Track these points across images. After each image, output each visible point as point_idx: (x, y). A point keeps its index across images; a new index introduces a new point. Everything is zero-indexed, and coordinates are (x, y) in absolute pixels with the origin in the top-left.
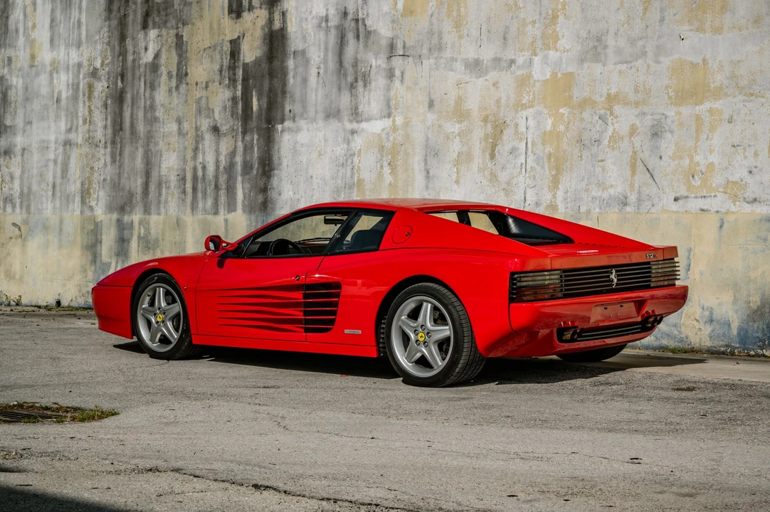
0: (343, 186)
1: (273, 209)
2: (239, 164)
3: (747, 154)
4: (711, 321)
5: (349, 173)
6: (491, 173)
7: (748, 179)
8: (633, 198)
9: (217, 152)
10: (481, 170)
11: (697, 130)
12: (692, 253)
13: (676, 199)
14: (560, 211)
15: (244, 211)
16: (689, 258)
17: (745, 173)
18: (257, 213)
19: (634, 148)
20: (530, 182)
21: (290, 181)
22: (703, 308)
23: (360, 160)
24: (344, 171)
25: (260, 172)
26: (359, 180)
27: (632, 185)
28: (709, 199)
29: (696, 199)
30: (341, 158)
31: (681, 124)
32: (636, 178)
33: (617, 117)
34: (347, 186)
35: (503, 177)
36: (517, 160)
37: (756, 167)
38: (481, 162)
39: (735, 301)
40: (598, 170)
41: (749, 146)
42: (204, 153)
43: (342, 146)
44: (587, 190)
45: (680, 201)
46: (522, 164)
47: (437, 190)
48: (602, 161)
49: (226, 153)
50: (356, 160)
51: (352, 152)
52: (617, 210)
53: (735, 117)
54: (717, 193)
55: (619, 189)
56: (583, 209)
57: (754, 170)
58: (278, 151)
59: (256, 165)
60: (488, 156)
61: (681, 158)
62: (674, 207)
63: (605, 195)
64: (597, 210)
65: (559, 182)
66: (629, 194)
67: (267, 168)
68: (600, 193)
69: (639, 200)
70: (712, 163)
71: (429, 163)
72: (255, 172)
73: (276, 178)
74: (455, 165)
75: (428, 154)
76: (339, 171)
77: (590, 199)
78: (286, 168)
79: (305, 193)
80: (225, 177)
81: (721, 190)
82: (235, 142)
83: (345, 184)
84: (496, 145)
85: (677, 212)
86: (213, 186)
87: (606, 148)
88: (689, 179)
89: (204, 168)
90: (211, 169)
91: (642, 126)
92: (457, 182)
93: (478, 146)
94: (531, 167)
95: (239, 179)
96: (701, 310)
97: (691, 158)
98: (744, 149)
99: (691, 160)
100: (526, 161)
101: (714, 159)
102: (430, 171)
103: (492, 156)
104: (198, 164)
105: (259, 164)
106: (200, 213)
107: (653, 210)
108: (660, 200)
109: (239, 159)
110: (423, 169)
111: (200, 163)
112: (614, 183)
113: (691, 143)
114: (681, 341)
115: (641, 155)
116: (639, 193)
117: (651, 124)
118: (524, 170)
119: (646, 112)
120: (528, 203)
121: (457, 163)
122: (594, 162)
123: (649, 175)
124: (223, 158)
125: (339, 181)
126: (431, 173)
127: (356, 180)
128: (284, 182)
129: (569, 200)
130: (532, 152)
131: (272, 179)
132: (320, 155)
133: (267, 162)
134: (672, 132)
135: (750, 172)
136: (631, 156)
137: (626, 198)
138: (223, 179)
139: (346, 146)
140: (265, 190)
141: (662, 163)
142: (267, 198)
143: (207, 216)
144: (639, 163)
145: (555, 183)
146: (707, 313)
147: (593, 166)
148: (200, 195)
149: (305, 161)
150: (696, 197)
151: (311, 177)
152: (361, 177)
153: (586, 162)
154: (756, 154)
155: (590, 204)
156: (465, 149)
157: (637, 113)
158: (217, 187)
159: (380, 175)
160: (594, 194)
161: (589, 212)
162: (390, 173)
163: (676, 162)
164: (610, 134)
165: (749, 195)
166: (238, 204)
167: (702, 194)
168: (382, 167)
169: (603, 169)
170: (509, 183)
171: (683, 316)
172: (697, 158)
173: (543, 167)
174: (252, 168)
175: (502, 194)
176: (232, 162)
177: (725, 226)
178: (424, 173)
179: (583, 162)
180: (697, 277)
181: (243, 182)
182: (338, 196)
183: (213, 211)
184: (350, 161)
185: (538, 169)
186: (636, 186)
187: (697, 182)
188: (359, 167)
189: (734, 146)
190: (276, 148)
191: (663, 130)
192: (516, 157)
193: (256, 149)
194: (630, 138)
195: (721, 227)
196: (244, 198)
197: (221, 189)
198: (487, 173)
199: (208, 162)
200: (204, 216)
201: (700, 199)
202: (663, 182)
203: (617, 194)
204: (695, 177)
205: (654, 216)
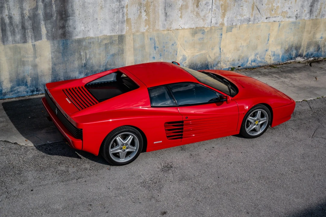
0: (118, 22)
1: (71, 37)
2: (41, 14)
3: (289, 3)
4: (274, 55)
5: (121, 16)
6: (197, 13)
7: (289, 11)
8: (252, 19)
9: (22, 9)
10: (191, 12)
12: (270, 35)
13: (266, 18)
14: (225, 25)
15: (48, 39)
16: (269, 37)
17: (287, 9)
18: (59, 39)
19: (254, 1)
20: (213, 16)
21: (81, 22)
23: (127, 10)
24: (118, 15)
25: (59, 18)
26: (127, 19)
27: (252, 14)
28: (276, 18)
30: (116, 9)
32: (254, 12)
34: (120, 22)
35: (202, 14)
36: (208, 7)
37: (291, 7)
38: (192, 9)
39: (281, 48)
40: (241, 9)
42: (9, 10)
43: (116, 3)
44: (236, 17)
45: (268, 19)
46: (210, 8)
47: (171, 21)
48: (242, 6)
49: (29, 9)
50: (125, 10)
51: (123, 6)
52: (246, 24)
54: (279, 16)
55: (248, 16)
56: (234, 24)
57: (290, 8)
58: (72, 7)
59: (55, 15)
60: (195, 6)
61: (269, 4)
62: (266, 21)
63: (243, 18)
64: (239, 24)
65: (225, 15)
66: (251, 18)
67: (64, 16)
68: (240, 18)
69: (254, 19)
70: (278, 6)
71: (167, 10)
72: (54, 18)
73: (71, 21)
74: (180, 10)
75: (166, 6)
76: (114, 15)
77: (237, 20)
78: (78, 15)
79: (93, 27)
80: (30, 22)
81: (280, 14)
82: (37, 3)
83: (119, 21)
84: (199, 2)
85: (267, 22)
86: (20, 27)
87: (243, 2)
88: (271, 11)
89: (10, 18)
90: (17, 18)
92: (181, 17)
93: (191, 2)
94: (214, 10)
95: (43, 23)
96: (271, 52)
99: (272, 5)
100: (212, 7)
101: (279, 4)
102: (167, 13)
103: (197, 6)
104: (4, 16)
105: (57, 14)
106: (11, 43)
107: (259, 22)
108: (261, 19)
109: (41, 12)
110: (164, 12)
111: (7, 15)
112: (246, 14)
114: (265, 63)
115: (256, 4)
116: (255, 17)
118: (211, 11)
120: (212, 23)
121: (181, 9)
122: (239, 7)
123: (258, 11)
124: (27, 12)
125: (115, 20)
126: (168, 14)
127: (125, 19)
128: (77, 23)
129: (229, 21)
130: (215, 4)
131: (68, 21)
132: (102, 8)
133: (64, 13)
135: (289, 8)
136: (252, 4)
137: (250, 19)
138: (28, 24)
139: (118, 4)
140: (63, 27)
141: (263, 7)
142: (65, 31)
143: (17, 44)
144: (255, 7)
145: (224, 15)
146: (273, 53)
147: (239, 8)
148: (9, 33)
149: (91, 11)
150: (273, 17)
151: (97, 19)
152: (128, 18)
153: (236, 7)
154: (291, 3)
155: (237, 22)
156: (185, 3)
158: (24, 28)
159: (140, 16)
160: (239, 18)
161: (236, 25)
162: (146, 15)
163: (267, 6)
165: (288, 16)
166: (43, 36)
167: (274, 16)
168: (141, 12)
169: (242, 10)
170: (204, 16)
172: (274, 4)
173: (219, 10)
174: (52, 16)
175: (202, 20)
176: (35, 14)
177: (281, 25)
178: (164, 14)
179: (235, 7)
180: (271, 42)
181: (45, 24)
182: (115, 27)
183: (23, 41)
184: (121, 11)
185: (217, 10)
186: (254, 14)
187: (273, 13)
188: (127, 13)
190: (70, 5)
192: (208, 6)
193: (54, 6)
195: (279, 26)
196: (48, 32)
197: (28, 29)
198: (195, 13)
199: (14, 15)
200: (14, 45)
201: (273, 18)
202: (263, 13)
203: (247, 18)
204: (273, 11)
205: (259, 24)
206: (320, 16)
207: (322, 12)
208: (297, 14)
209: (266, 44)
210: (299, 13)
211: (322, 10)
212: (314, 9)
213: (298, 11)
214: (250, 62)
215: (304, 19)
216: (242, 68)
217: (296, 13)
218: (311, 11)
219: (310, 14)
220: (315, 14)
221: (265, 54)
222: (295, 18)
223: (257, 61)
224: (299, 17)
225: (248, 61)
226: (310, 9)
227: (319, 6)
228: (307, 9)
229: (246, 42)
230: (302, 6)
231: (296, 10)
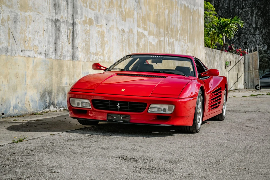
4: (32, 101)
7: (39, 45)
8: (9, 49)
11: (26, 23)
12: (26, 74)
16: (26, 76)
17: (38, 43)
19: (9, 26)
22: (30, 96)
27: (9, 43)
28: (30, 52)
29: (27, 52)
31: (22, 19)
32: (10, 40)
33: (3, 11)
39: (37, 92)
41: (39, 32)
45: (23, 52)
52: (5, 54)
53: (35, 20)
54: (32, 50)
55: (5, 45)
57: (40, 42)
61: (22, 34)
62: (21, 54)
63: (1, 47)
66: (8, 47)
69: (12, 50)
81: (33, 48)
85: (22, 56)
88: (25, 43)
91: (11, 17)
97: (25, 34)
98: (37, 33)
99: (25, 35)
101: (31, 36)
107: (16, 55)
108: (17, 51)
112: (4, 42)
113: (25, 28)
114: (25, 110)
115: (11, 30)
116: (11, 47)
117: (14, 17)
119: (12, 11)
123: (14, 40)
134: (20, 22)
135: (39, 42)
136: (8, 30)
137: (8, 49)
141: (17, 35)
144: (11, 33)
146: (31, 98)
150: (27, 51)
154: (40, 36)
157: (9, 11)
163: (21, 35)
164: (1, 18)
165: (39, 51)
171: (25, 100)
172: (27, 34)
180: (28, 83)
186: (10, 43)
187: (27, 45)
189: (35, 31)
191: (17, 20)
194: (8, 22)
195: (33, 63)
201: (28, 52)
202: (18, 43)
203: (5, 47)
204: (26, 42)
205: (16, 58)
206: (63, 57)
207: (63, 52)
208: (46, 51)
209: (25, 85)
210: (47, 51)
211: (63, 50)
212: (58, 48)
213: (46, 47)
214: (12, 108)
215: (52, 59)
216: (5, 116)
217: (44, 49)
218: (56, 49)
219: (56, 54)
220: (59, 53)
221: (25, 99)
222: (44, 55)
223: (19, 107)
224: (47, 54)
225: (10, 106)
226: (54, 47)
227: (61, 45)
228: (52, 46)
229: (7, 80)
230: (49, 42)
231: (44, 46)
